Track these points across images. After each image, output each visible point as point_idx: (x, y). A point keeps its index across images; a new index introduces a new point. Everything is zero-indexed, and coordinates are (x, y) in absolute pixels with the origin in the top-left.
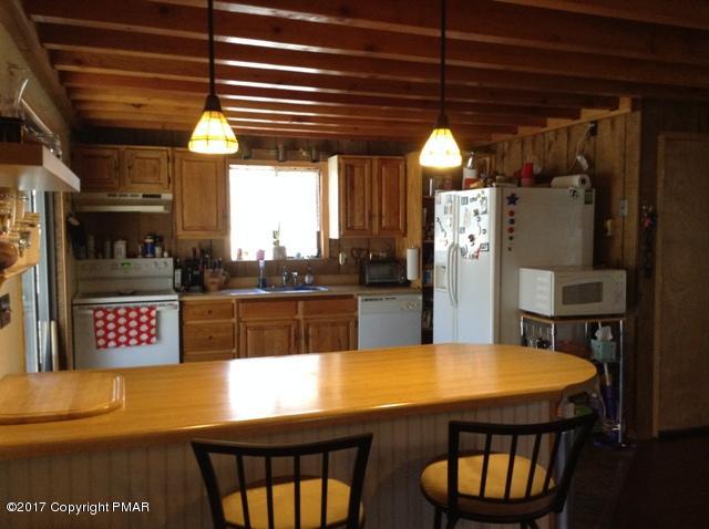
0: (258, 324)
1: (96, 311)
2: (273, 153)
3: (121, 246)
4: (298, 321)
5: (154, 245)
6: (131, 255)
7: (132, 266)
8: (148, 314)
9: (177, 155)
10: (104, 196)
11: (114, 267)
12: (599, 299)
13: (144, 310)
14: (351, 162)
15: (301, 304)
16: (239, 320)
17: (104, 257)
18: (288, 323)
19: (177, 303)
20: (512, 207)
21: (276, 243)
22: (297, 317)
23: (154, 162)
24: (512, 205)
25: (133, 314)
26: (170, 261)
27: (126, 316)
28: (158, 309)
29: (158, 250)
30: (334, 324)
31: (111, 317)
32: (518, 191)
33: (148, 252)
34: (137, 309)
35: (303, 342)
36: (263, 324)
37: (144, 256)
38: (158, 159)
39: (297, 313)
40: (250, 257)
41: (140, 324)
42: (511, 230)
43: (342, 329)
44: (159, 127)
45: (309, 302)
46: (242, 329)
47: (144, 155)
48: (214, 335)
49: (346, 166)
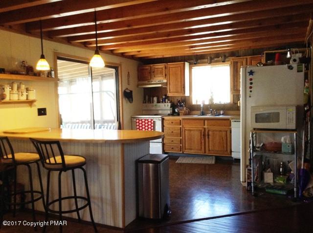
0: (189, 128)
1: (137, 120)
2: (206, 60)
3: (155, 99)
4: (205, 129)
5: (165, 98)
6: (158, 102)
7: (158, 106)
8: (151, 122)
9: (168, 66)
10: (146, 82)
11: (153, 106)
12: (278, 121)
13: (150, 120)
14: (237, 60)
15: (206, 122)
16: (183, 127)
17: (150, 103)
18: (201, 129)
19: (160, 119)
20: (251, 77)
21: (212, 97)
22: (204, 127)
23: (161, 69)
24: (251, 75)
25: (146, 122)
26: (169, 104)
27: (145, 122)
28: (154, 120)
29: (167, 100)
30: (220, 131)
31: (140, 122)
32: (254, 69)
33: (164, 101)
34: (148, 120)
35: (207, 137)
36: (191, 129)
37: (162, 102)
38: (162, 68)
39: (204, 125)
40: (200, 103)
41: (148, 125)
42: (251, 88)
43: (224, 133)
44: (161, 57)
45: (209, 121)
46: (184, 130)
47: (156, 67)
48: (174, 131)
49: (234, 62)
